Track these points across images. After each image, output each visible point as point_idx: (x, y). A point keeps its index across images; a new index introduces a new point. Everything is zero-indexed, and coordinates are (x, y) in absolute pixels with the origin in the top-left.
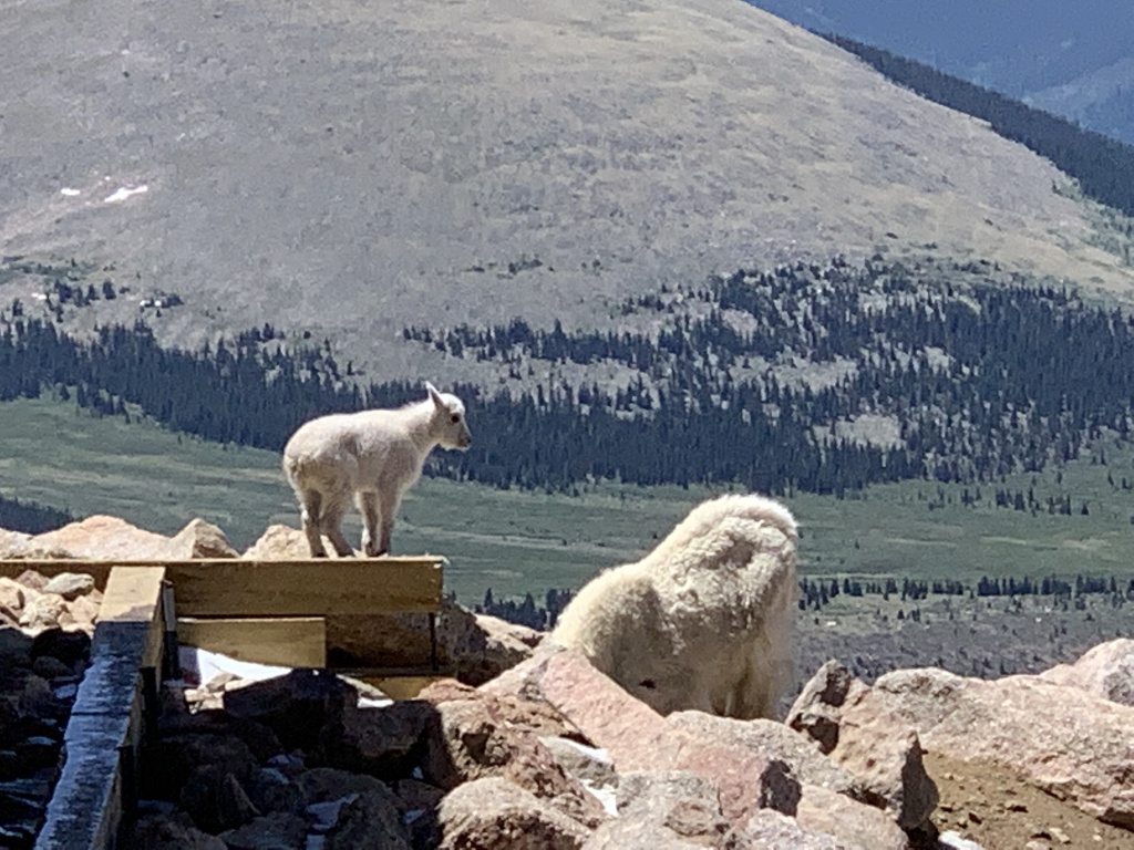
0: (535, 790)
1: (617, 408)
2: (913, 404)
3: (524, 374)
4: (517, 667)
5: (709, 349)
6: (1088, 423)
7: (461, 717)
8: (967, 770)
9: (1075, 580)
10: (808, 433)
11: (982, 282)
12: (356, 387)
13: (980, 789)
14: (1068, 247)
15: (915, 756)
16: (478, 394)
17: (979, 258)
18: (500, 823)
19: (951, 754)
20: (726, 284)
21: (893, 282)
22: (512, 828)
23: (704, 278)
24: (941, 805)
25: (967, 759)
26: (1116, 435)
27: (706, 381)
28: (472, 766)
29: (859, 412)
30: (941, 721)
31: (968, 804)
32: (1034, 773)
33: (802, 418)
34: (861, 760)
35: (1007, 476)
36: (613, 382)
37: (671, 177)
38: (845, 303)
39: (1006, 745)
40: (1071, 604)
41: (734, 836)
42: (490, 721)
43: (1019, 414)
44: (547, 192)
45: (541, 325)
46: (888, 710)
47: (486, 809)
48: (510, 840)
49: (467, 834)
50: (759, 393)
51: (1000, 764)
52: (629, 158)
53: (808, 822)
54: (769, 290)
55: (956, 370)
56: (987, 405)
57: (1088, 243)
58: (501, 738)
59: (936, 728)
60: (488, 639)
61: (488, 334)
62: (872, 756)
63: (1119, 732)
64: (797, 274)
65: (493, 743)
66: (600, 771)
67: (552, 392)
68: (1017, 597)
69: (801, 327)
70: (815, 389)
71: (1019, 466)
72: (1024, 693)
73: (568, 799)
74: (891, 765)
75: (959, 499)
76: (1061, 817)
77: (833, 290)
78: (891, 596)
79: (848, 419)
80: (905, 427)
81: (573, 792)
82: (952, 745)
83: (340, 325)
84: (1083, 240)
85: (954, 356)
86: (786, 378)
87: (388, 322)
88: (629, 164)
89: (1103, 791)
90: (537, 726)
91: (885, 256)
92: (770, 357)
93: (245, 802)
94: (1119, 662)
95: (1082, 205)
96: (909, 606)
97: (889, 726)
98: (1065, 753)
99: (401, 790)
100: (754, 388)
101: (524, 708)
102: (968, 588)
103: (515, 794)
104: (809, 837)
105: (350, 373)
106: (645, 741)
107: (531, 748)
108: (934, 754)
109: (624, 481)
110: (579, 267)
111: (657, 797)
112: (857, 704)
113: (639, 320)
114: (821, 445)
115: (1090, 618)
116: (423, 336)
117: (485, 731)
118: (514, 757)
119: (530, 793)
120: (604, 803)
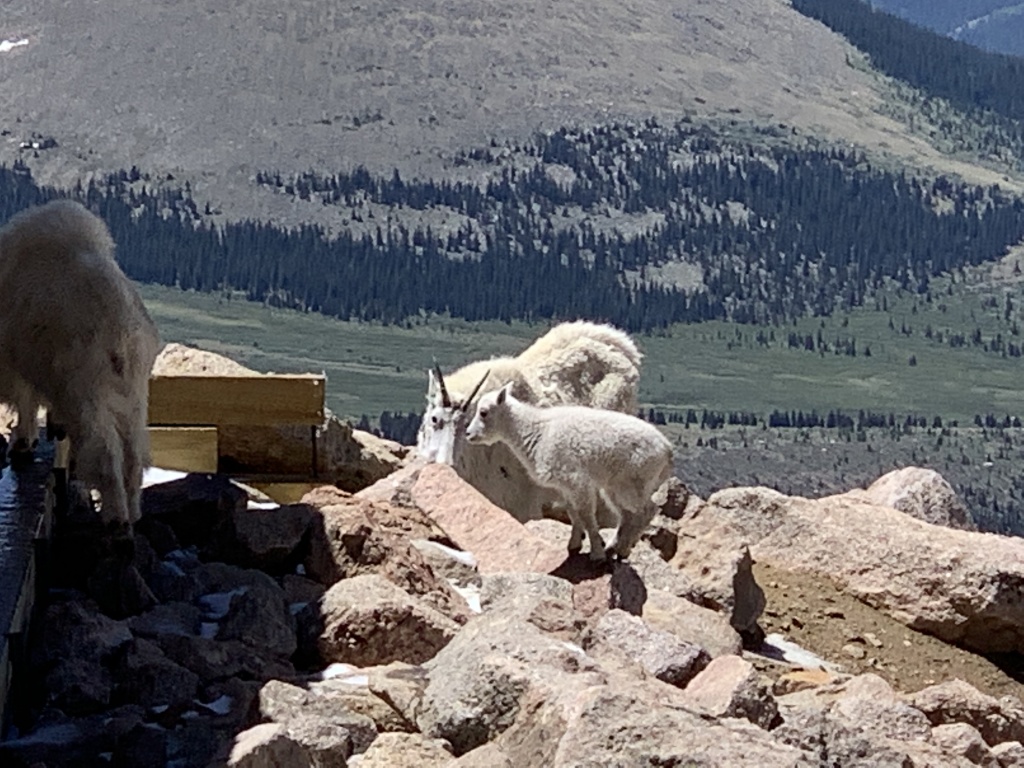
0: (407, 588)
1: (449, 250)
2: (715, 252)
3: (365, 217)
4: (390, 476)
5: (532, 199)
6: (873, 274)
7: (341, 520)
8: (789, 578)
9: (857, 414)
10: (619, 276)
11: (781, 145)
12: (213, 226)
13: (802, 596)
14: (859, 115)
15: (745, 566)
16: (323, 233)
17: (778, 123)
18: (377, 615)
19: (776, 564)
20: (549, 140)
21: (700, 142)
22: (388, 621)
23: (530, 134)
24: (766, 610)
25: (790, 569)
26: (898, 284)
27: (529, 226)
28: (350, 564)
29: (667, 259)
30: (767, 535)
31: (791, 609)
32: (851, 583)
33: (615, 262)
34: (697, 568)
35: (798, 319)
36: (445, 227)
37: (501, 43)
38: (657, 160)
39: (826, 557)
40: (854, 436)
41: (590, 632)
42: (368, 525)
43: (811, 264)
44: (389, 53)
45: (381, 173)
46: (722, 524)
47: (364, 603)
48: (384, 631)
49: (347, 625)
50: (577, 239)
51: (820, 575)
52: (464, 24)
53: (653, 622)
54: (588, 146)
55: (755, 223)
56: (783, 256)
57: (876, 111)
58: (377, 540)
59: (762, 542)
60: (362, 451)
61: (333, 180)
62: (707, 564)
63: (929, 548)
64: (613, 132)
65: (370, 543)
66: (464, 571)
67: (389, 235)
68: (805, 429)
69: (616, 182)
70: (627, 237)
71: (810, 311)
72: (844, 511)
73: (437, 596)
74: (723, 573)
75: (754, 339)
76: (875, 624)
77: (645, 148)
78: (691, 425)
79: (656, 265)
80: (707, 273)
81: (441, 589)
82: (777, 556)
83: (200, 168)
84: (871, 108)
85: (753, 209)
86: (601, 226)
87: (242, 168)
88: (464, 31)
89: (914, 601)
90: (409, 529)
91: (693, 118)
92: (587, 207)
93: (147, 592)
94: (908, 488)
95: (872, 77)
96: (708, 434)
97: (722, 538)
98: (880, 567)
99: (286, 585)
100: (572, 233)
101: (396, 513)
102: (761, 420)
103: (390, 590)
104: (653, 636)
105: (208, 212)
106: (506, 546)
107: (404, 549)
108: (760, 564)
109: (452, 316)
110: (417, 122)
111: (521, 595)
112: (694, 517)
113: (469, 171)
114: (632, 287)
115: (870, 449)
116: (275, 180)
117: (363, 533)
118: (389, 557)
119: (402, 590)
120: (468, 601)
